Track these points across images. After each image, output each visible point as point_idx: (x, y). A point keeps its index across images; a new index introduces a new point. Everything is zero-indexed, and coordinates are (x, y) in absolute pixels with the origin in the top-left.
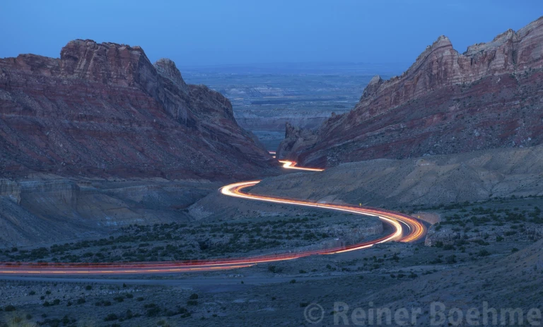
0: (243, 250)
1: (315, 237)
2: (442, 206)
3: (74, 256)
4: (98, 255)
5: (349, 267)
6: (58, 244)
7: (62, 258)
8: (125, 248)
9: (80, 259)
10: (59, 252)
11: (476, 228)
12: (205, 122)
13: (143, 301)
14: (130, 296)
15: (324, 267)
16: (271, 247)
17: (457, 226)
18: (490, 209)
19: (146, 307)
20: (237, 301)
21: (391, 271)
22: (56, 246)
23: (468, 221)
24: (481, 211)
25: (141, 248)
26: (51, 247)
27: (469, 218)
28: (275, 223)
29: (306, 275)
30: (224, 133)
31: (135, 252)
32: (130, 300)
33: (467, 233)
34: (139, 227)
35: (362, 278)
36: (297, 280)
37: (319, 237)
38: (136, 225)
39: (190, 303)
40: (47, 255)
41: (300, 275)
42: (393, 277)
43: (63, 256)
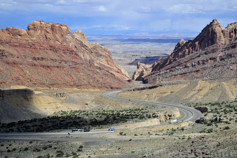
0: (109, 124)
1: (145, 118)
2: (210, 103)
3: (28, 126)
4: (40, 126)
5: (159, 133)
6: (22, 120)
7: (22, 127)
8: (53, 122)
9: (31, 128)
10: (21, 124)
11: (225, 115)
12: (98, 61)
13: (57, 149)
14: (50, 147)
15: (147, 133)
16: (123, 123)
17: (216, 114)
18: (234, 106)
19: (57, 152)
20: (102, 149)
21: (179, 136)
22: (20, 121)
23: (222, 111)
24: (229, 106)
25: (61, 122)
26: (18, 122)
27: (222, 110)
28: (127, 110)
29: (137, 137)
30: (107, 67)
31: (58, 124)
32: (50, 148)
33: (220, 118)
34: (63, 112)
35: (164, 139)
36: (132, 139)
37: (147, 118)
38: (62, 111)
39: (79, 150)
40: (15, 125)
41: (135, 137)
42: (180, 138)
43: (23, 126)
